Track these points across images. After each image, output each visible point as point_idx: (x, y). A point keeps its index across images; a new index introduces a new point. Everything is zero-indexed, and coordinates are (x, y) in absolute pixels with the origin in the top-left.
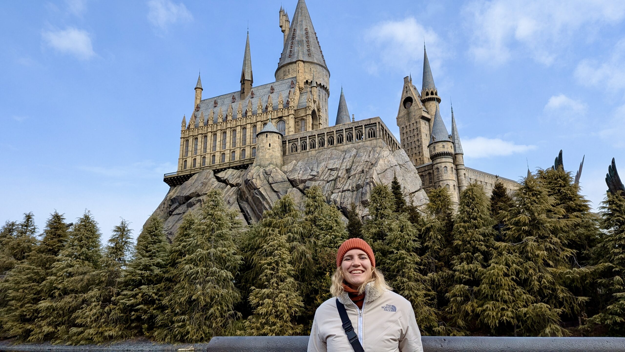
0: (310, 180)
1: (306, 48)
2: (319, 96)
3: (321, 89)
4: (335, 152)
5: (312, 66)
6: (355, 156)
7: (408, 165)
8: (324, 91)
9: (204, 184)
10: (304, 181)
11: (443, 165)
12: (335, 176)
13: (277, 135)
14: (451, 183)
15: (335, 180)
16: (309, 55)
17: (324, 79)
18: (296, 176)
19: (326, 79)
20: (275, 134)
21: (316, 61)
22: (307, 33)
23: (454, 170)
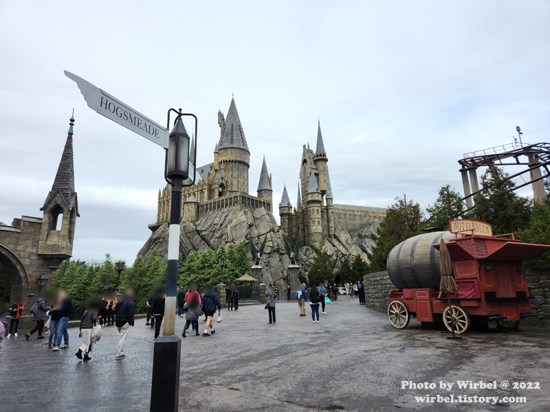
0: (205, 230)
1: (230, 137)
4: (220, 213)
6: (226, 216)
7: (264, 217)
9: (163, 232)
10: (202, 231)
11: (312, 208)
13: (194, 203)
14: (316, 220)
15: (214, 231)
18: (199, 228)
20: (192, 203)
22: (232, 127)
23: (320, 211)
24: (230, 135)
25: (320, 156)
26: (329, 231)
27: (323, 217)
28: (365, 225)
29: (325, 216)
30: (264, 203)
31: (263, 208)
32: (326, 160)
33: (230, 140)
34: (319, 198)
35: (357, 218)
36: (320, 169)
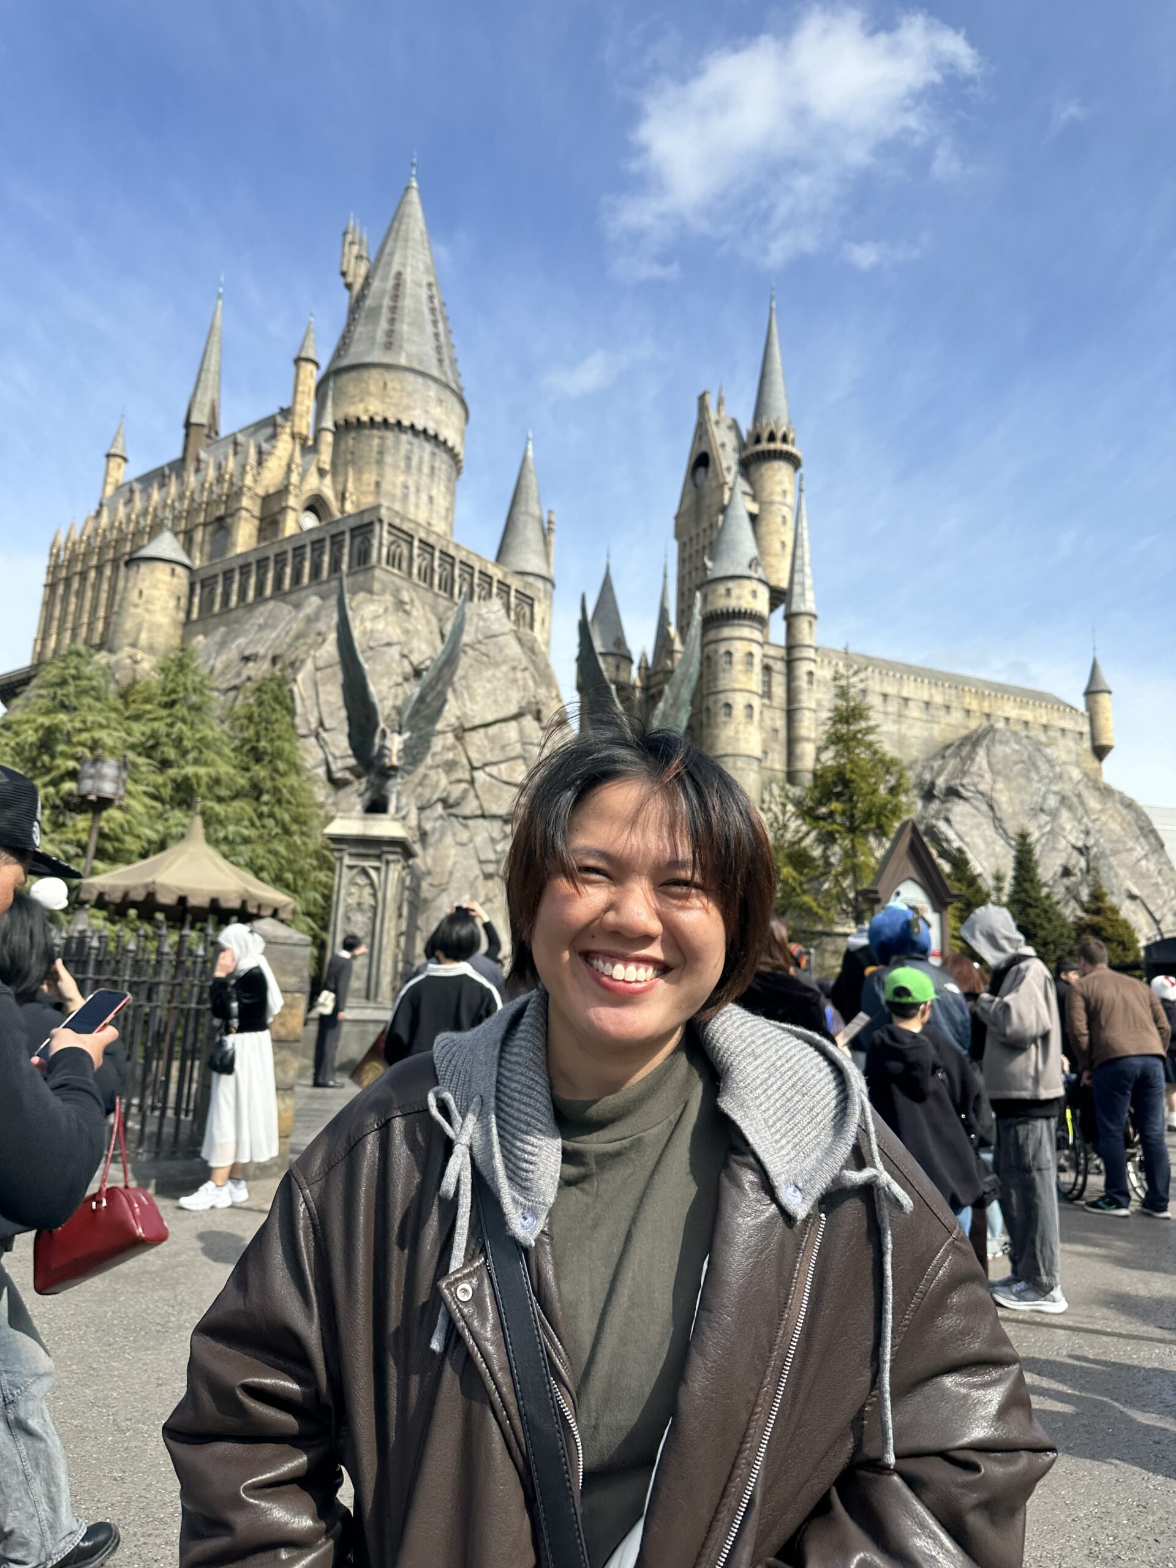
1: (383, 325)
2: (408, 459)
3: (415, 441)
5: (389, 376)
7: (496, 644)
8: (428, 447)
11: (725, 647)
12: (244, 677)
13: (167, 567)
14: (741, 700)
16: (388, 346)
17: (427, 412)
19: (437, 411)
20: (160, 565)
21: (403, 361)
22: (397, 286)
23: (757, 661)
24: (385, 314)
25: (772, 438)
26: (791, 755)
27: (767, 694)
28: (948, 746)
29: (779, 690)
30: (504, 587)
31: (496, 604)
33: (380, 336)
34: (761, 604)
35: (914, 711)
36: (765, 496)
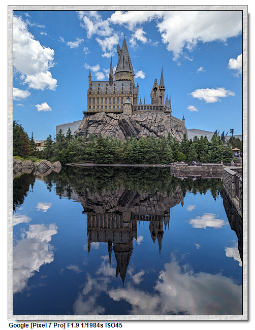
6: (156, 116)
9: (104, 117)
10: (141, 122)
15: (151, 123)
18: (138, 120)
32: (165, 90)
36: (162, 94)
